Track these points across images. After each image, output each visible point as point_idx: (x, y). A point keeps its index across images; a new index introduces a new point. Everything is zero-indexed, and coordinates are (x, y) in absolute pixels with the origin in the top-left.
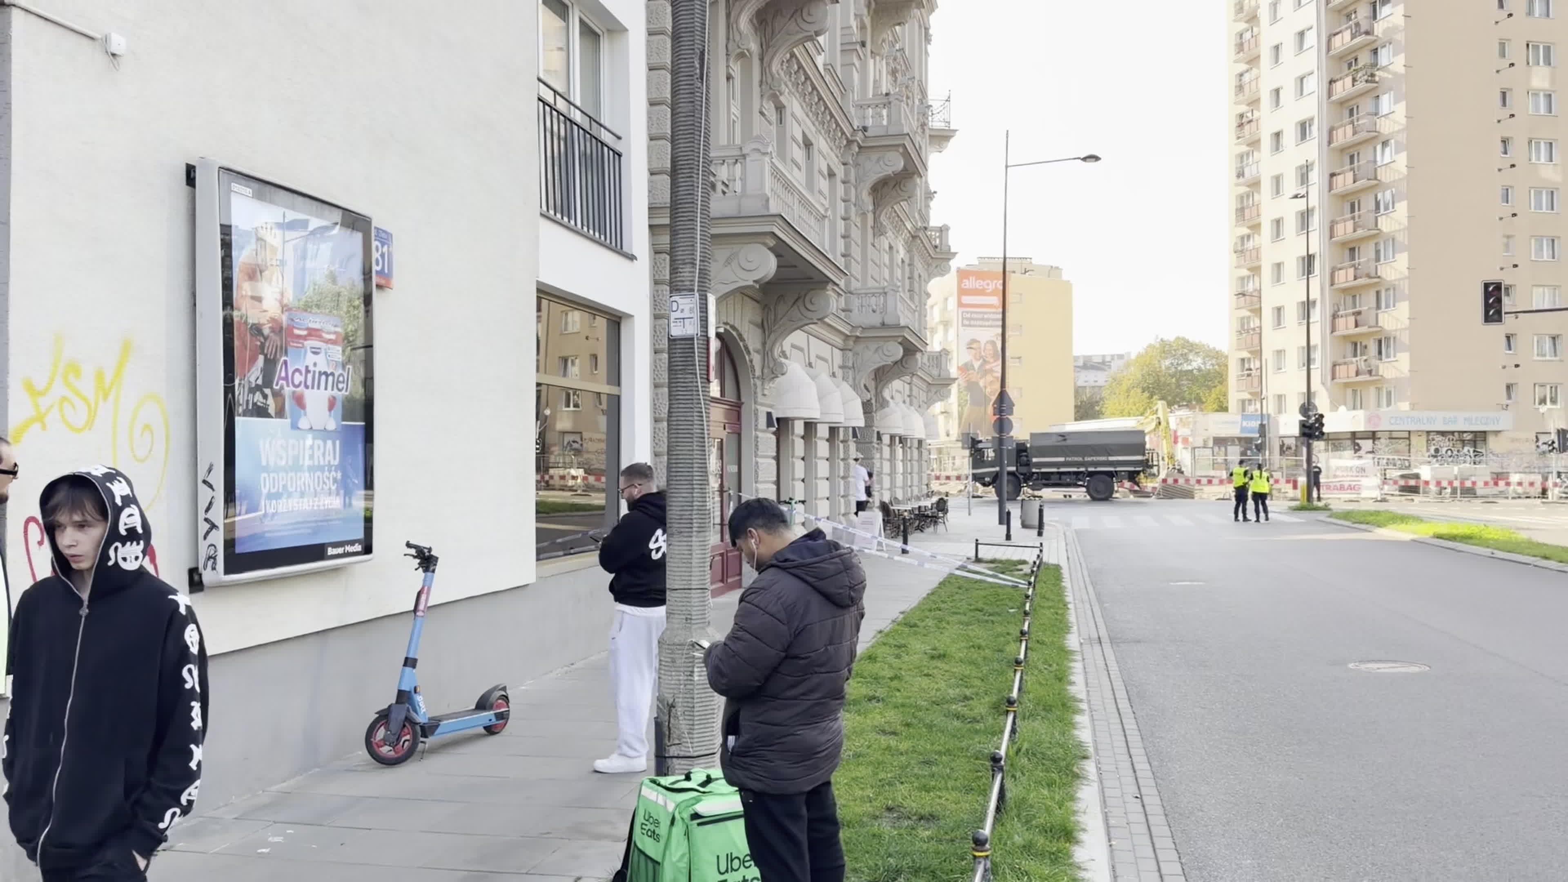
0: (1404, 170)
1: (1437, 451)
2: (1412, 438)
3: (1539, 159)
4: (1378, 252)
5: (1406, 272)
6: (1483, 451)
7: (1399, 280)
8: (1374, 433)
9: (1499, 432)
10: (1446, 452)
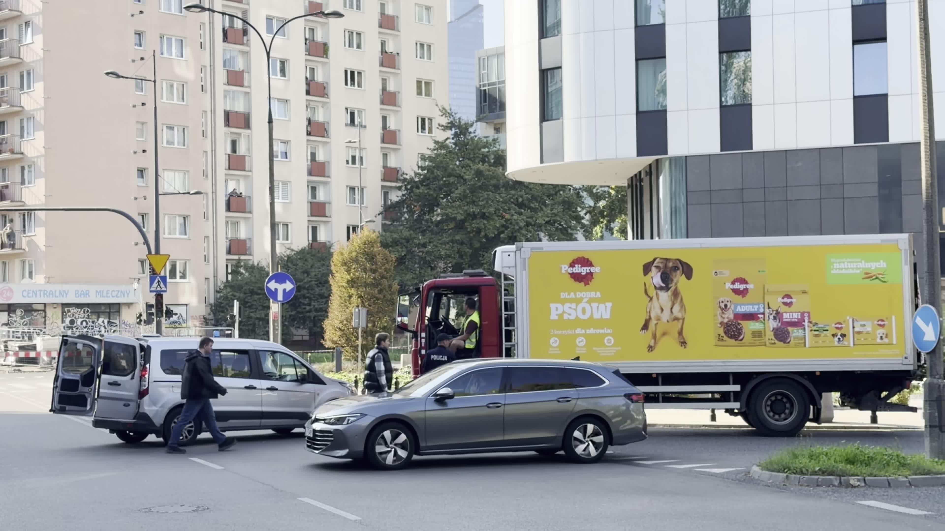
0: (41, 53)
1: (72, 322)
2: (48, 310)
3: (170, 52)
4: (22, 128)
5: (43, 151)
6: (117, 322)
7: (37, 157)
8: (9, 305)
9: (132, 304)
10: (82, 323)
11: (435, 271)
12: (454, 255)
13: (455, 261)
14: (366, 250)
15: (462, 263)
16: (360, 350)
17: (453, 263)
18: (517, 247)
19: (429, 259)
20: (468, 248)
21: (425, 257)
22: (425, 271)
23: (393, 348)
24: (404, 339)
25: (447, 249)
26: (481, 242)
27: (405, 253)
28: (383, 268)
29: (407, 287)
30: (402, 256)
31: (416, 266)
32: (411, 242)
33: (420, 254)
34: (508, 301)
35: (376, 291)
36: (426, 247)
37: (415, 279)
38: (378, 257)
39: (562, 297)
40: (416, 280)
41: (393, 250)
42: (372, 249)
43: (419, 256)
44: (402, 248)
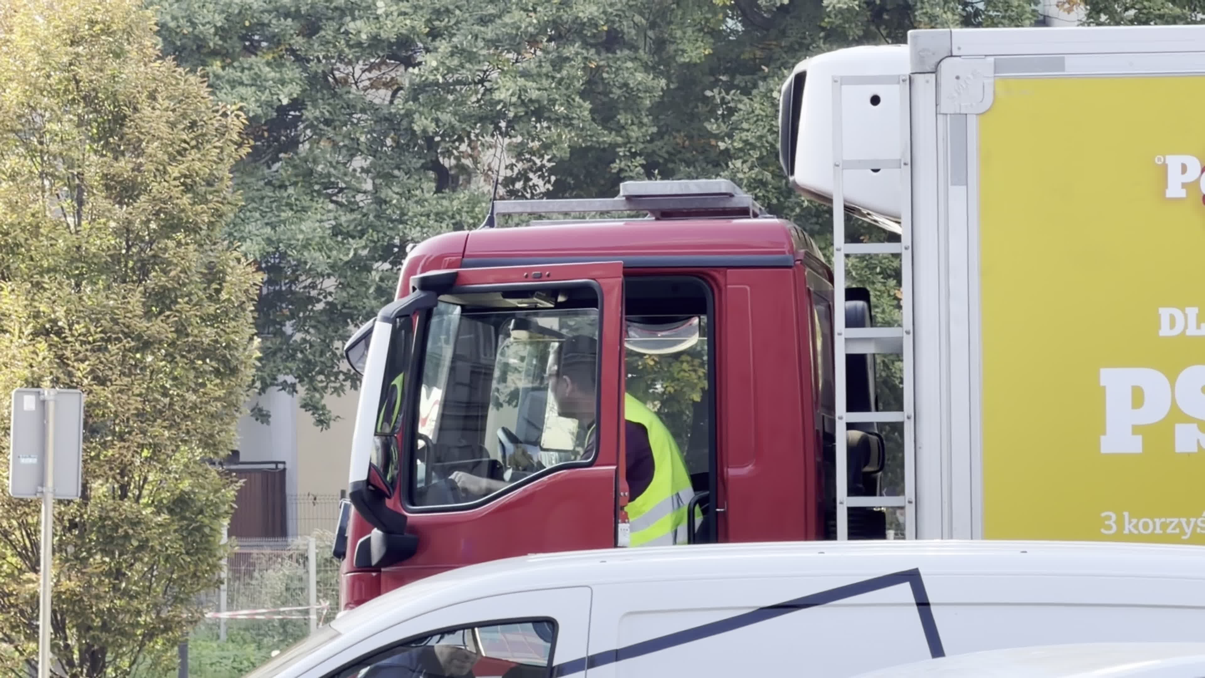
11: (463, 195)
12: (569, 105)
13: (568, 136)
14: (82, 72)
15: (614, 146)
16: (45, 623)
17: (563, 151)
18: (919, 57)
19: (432, 128)
20: (647, 68)
21: (409, 114)
22: (407, 194)
23: (225, 615)
24: (288, 568)
25: (525, 74)
26: (715, 34)
27: (295, 90)
28: (174, 171)
29: (305, 281)
30: (282, 110)
31: (359, 162)
32: (328, 32)
33: (381, 96)
34: (867, 349)
35: (136, 300)
36: (409, 62)
37: (349, 235)
38: (147, 111)
39: (1165, 331)
40: (354, 243)
41: (230, 73)
42: (112, 65)
43: (372, 107)
44: (277, 64)
